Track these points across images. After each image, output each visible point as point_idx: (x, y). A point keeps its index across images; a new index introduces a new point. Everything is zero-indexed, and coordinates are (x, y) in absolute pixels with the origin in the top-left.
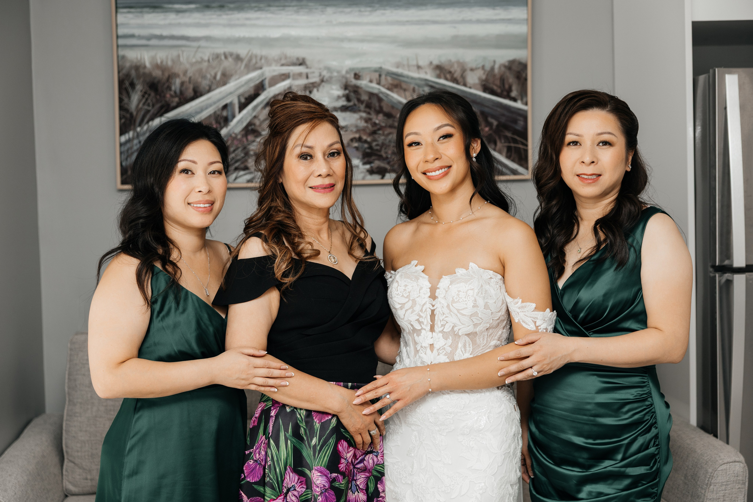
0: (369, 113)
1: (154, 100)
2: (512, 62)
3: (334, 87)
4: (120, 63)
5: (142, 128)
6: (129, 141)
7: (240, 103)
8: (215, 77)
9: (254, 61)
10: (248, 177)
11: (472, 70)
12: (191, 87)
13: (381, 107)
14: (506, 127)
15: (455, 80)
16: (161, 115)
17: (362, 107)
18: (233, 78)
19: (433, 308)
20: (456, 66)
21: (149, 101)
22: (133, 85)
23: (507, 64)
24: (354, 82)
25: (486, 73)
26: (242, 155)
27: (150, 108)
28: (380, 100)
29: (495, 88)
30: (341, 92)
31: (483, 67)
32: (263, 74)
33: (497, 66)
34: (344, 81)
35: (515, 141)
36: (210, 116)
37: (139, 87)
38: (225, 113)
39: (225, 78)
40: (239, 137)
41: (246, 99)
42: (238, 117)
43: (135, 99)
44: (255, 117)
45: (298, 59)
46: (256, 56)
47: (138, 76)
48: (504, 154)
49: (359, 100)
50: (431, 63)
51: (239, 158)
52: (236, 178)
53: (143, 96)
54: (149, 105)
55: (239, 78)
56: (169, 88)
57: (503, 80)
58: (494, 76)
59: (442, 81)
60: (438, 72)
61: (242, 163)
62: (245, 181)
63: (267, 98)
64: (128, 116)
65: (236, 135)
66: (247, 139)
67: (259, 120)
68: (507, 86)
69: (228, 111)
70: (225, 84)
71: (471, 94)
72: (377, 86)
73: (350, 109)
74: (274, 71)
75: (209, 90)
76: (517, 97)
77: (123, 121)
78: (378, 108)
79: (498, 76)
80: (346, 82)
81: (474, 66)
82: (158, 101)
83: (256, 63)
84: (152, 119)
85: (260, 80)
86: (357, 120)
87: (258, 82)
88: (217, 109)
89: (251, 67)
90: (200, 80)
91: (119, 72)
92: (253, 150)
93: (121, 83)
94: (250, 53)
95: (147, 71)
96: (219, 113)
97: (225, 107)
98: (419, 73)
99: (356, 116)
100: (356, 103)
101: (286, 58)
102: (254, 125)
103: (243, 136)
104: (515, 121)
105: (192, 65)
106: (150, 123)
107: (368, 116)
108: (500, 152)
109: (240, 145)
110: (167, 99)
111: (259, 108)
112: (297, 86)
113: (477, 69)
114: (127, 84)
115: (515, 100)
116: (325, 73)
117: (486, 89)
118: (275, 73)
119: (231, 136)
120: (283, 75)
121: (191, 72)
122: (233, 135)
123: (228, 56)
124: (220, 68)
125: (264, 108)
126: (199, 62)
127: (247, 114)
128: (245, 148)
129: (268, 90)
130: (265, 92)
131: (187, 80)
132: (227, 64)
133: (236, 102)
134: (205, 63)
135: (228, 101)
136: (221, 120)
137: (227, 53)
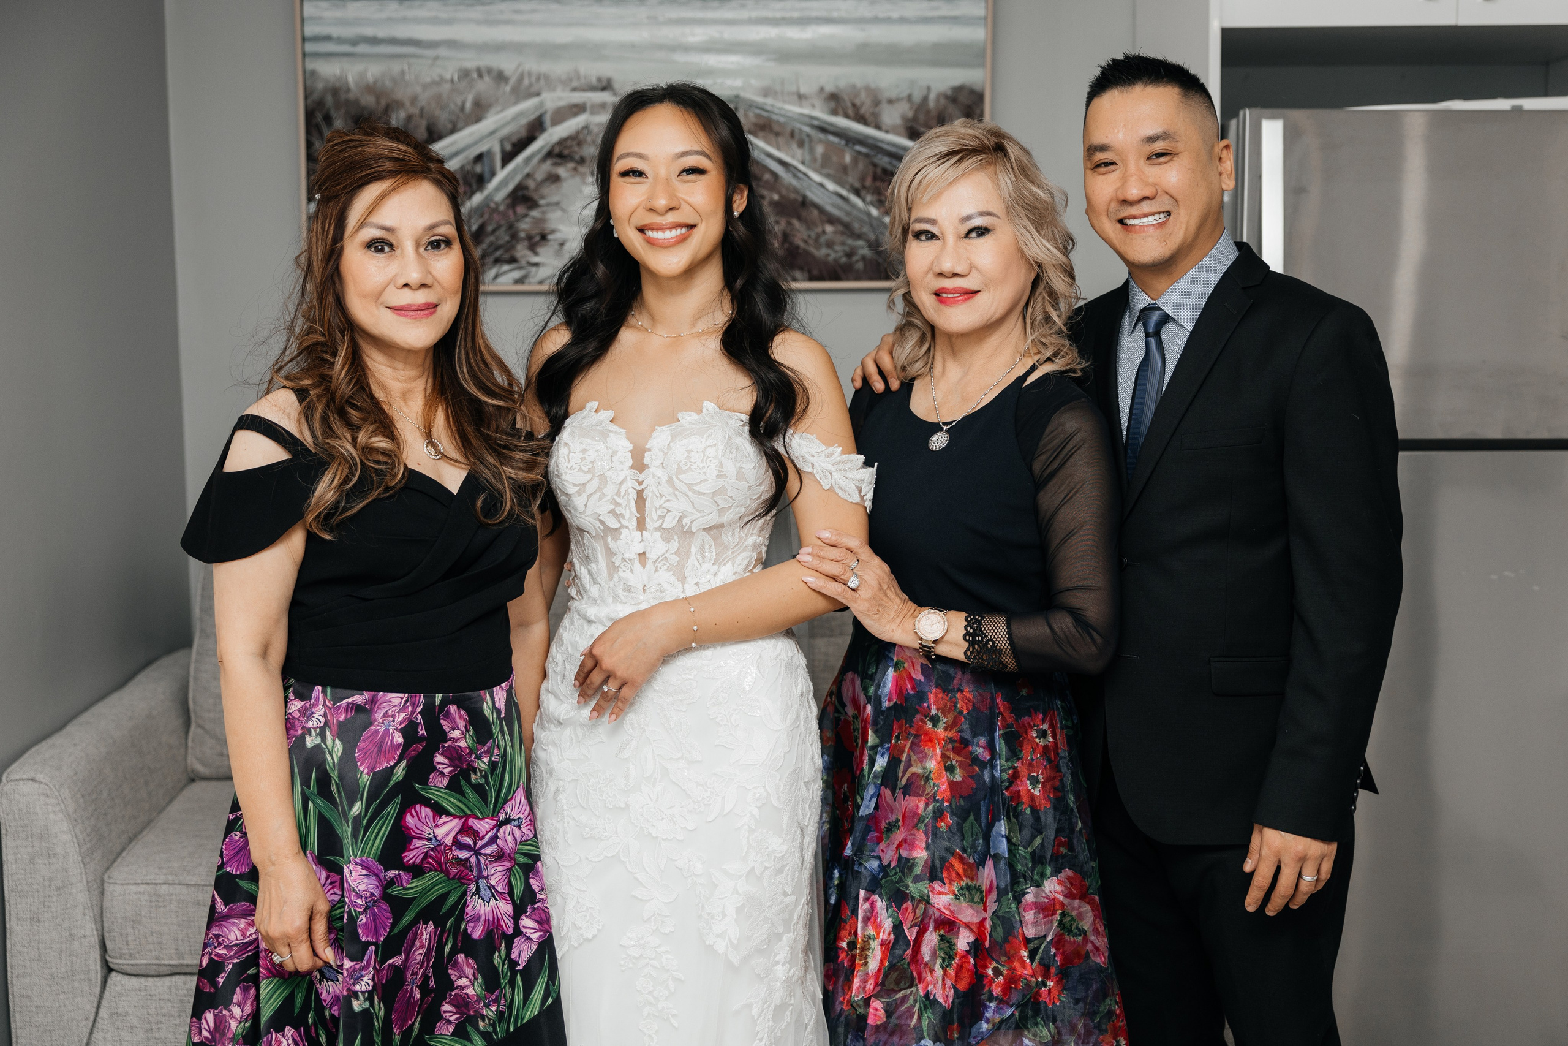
2: (959, 90)
4: (308, 83)
7: (503, 151)
8: (462, 109)
9: (526, 82)
10: (517, 274)
11: (890, 102)
12: (423, 124)
15: (861, 119)
18: (493, 111)
19: (640, 488)
20: (863, 95)
22: (328, 119)
23: (949, 93)
25: (915, 107)
26: (507, 238)
31: (909, 98)
32: (541, 104)
33: (932, 97)
38: (478, 169)
39: (479, 111)
40: (502, 208)
41: (514, 145)
42: (501, 175)
44: (528, 175)
45: (599, 80)
46: (530, 74)
47: (338, 105)
50: (822, 89)
51: (501, 242)
52: (496, 277)
55: (502, 111)
58: (928, 112)
59: (839, 120)
60: (833, 104)
61: (507, 251)
62: (511, 281)
63: (548, 143)
65: (497, 204)
66: (515, 213)
67: (535, 180)
69: (483, 165)
70: (478, 119)
71: (886, 142)
74: (560, 99)
75: (453, 130)
79: (934, 113)
81: (893, 94)
83: (531, 85)
85: (537, 114)
87: (532, 117)
88: (465, 162)
89: (521, 92)
90: (437, 112)
91: (306, 98)
92: (524, 230)
93: (309, 115)
94: (520, 70)
95: (351, 96)
96: (468, 167)
97: (479, 158)
98: (801, 106)
101: (579, 77)
102: (526, 188)
103: (508, 207)
105: (425, 87)
109: (503, 222)
111: (536, 160)
112: (599, 125)
113: (898, 100)
114: (319, 117)
118: (562, 103)
119: (488, 206)
120: (576, 106)
121: (424, 99)
122: (493, 205)
123: (484, 74)
124: (471, 93)
125: (542, 160)
126: (437, 83)
127: (514, 171)
128: (510, 227)
129: (549, 130)
130: (545, 134)
131: (417, 112)
132: (483, 86)
133: (496, 150)
134: (447, 85)
135: (484, 149)
136: (473, 179)
137: (482, 69)
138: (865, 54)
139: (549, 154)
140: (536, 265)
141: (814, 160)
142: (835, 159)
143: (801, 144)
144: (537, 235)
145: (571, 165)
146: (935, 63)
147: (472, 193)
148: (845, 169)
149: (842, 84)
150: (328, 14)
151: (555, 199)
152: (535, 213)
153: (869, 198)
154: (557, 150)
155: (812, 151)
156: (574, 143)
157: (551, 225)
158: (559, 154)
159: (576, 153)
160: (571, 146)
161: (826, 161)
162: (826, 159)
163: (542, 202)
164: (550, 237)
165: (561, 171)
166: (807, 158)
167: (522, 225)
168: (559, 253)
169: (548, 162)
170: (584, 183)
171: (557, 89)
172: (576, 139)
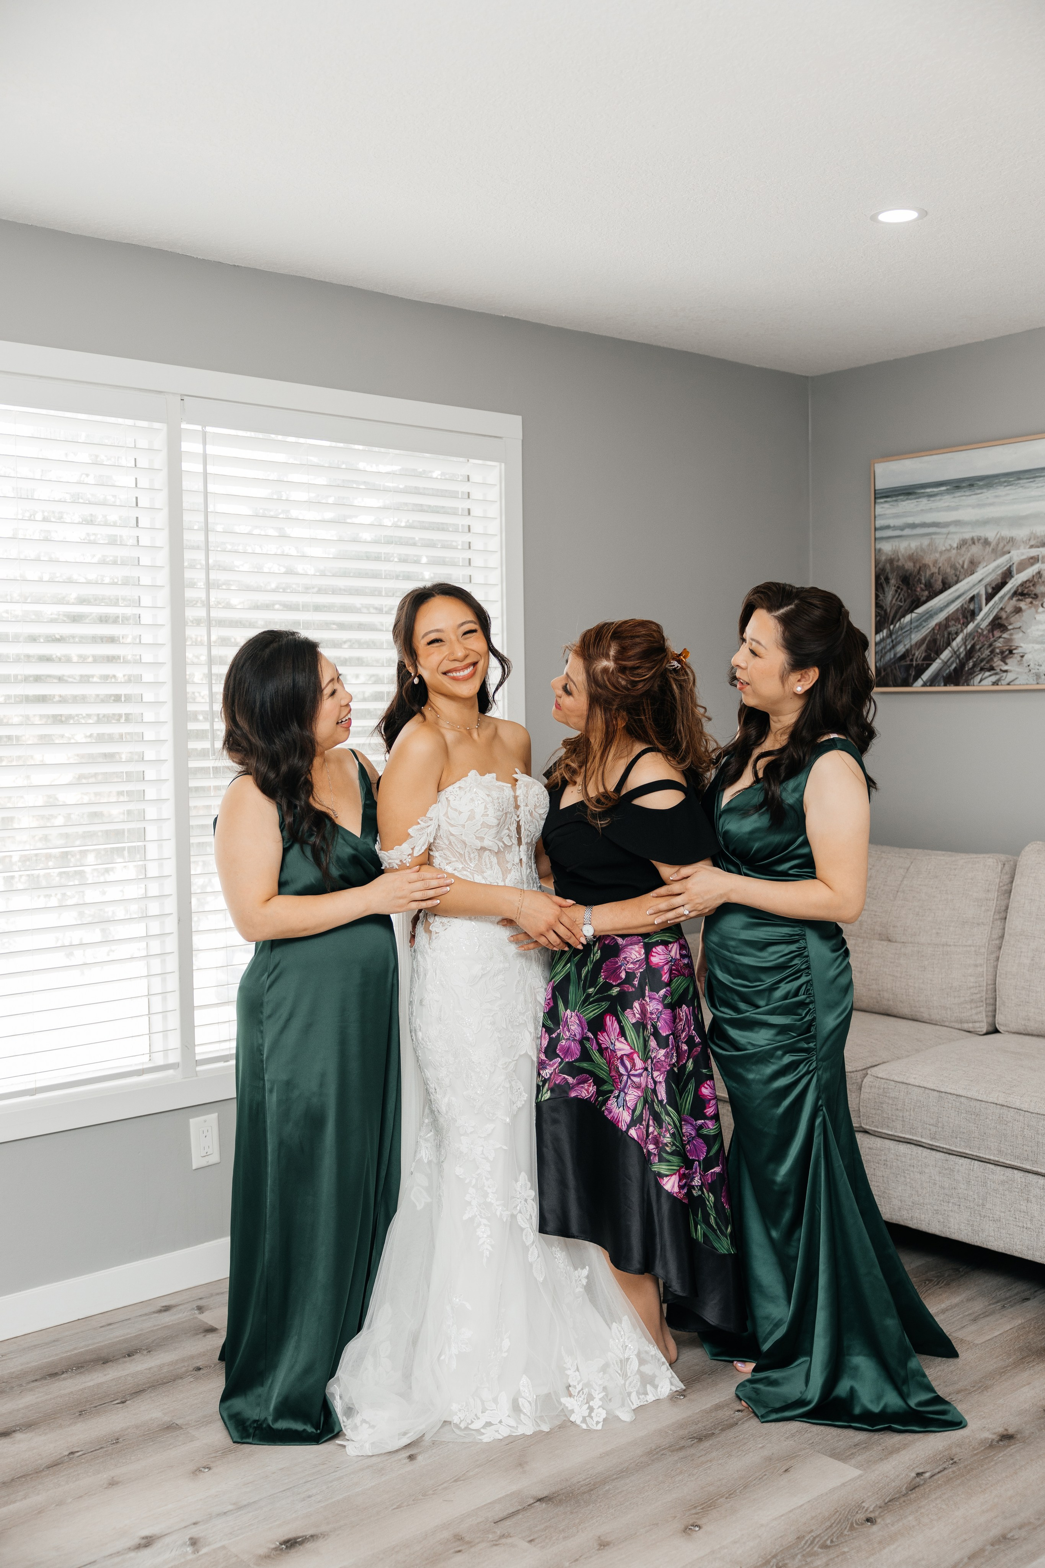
1: (906, 595)
4: (877, 557)
5: (895, 626)
6: (882, 640)
7: (986, 593)
8: (963, 567)
9: (1001, 545)
10: (994, 678)
12: (940, 578)
16: (912, 612)
18: (981, 566)
21: (901, 596)
22: (887, 580)
26: (989, 653)
27: (902, 604)
32: (1011, 559)
36: (957, 610)
37: (893, 581)
38: (972, 607)
39: (973, 565)
40: (986, 633)
41: (994, 588)
42: (985, 609)
43: (890, 594)
44: (1002, 609)
46: (1003, 538)
47: (893, 570)
51: (985, 656)
52: (981, 681)
53: (896, 591)
54: (901, 601)
55: (987, 565)
56: (919, 581)
61: (988, 662)
62: (991, 683)
63: (1015, 586)
64: (883, 613)
65: (983, 630)
66: (993, 635)
67: (1007, 612)
69: (975, 604)
70: (973, 573)
74: (1023, 554)
75: (957, 582)
77: (878, 619)
82: (909, 595)
83: (1004, 546)
84: (904, 616)
85: (1008, 566)
87: (1006, 569)
88: (964, 602)
89: (999, 552)
90: (948, 570)
91: (876, 567)
92: (999, 647)
93: (877, 577)
94: (998, 536)
95: (900, 564)
96: (966, 606)
97: (972, 599)
101: (1036, 537)
102: (1001, 618)
103: (989, 632)
105: (941, 553)
106: (902, 620)
109: (986, 643)
110: (918, 594)
111: (1007, 598)
114: (883, 579)
118: (1024, 557)
119: (977, 632)
120: (1032, 558)
121: (942, 560)
122: (980, 631)
123: (976, 542)
124: (969, 555)
125: (1011, 598)
126: (949, 550)
127: (993, 607)
128: (991, 645)
129: (1016, 577)
130: (1013, 580)
131: (937, 571)
132: (975, 549)
133: (983, 593)
134: (954, 552)
135: (975, 592)
136: (968, 614)
137: (975, 538)
139: (1015, 593)
140: (1006, 671)
144: (1007, 650)
145: (1028, 600)
147: (968, 624)
151: (1017, 625)
152: (1005, 635)
154: (1020, 591)
156: (1031, 584)
157: (1015, 644)
158: (1021, 593)
159: (1032, 591)
160: (1029, 586)
163: (1010, 627)
164: (1014, 651)
165: (1022, 605)
167: (998, 644)
168: (1020, 663)
169: (1014, 599)
170: (1037, 612)
171: (1022, 547)
172: (1033, 581)
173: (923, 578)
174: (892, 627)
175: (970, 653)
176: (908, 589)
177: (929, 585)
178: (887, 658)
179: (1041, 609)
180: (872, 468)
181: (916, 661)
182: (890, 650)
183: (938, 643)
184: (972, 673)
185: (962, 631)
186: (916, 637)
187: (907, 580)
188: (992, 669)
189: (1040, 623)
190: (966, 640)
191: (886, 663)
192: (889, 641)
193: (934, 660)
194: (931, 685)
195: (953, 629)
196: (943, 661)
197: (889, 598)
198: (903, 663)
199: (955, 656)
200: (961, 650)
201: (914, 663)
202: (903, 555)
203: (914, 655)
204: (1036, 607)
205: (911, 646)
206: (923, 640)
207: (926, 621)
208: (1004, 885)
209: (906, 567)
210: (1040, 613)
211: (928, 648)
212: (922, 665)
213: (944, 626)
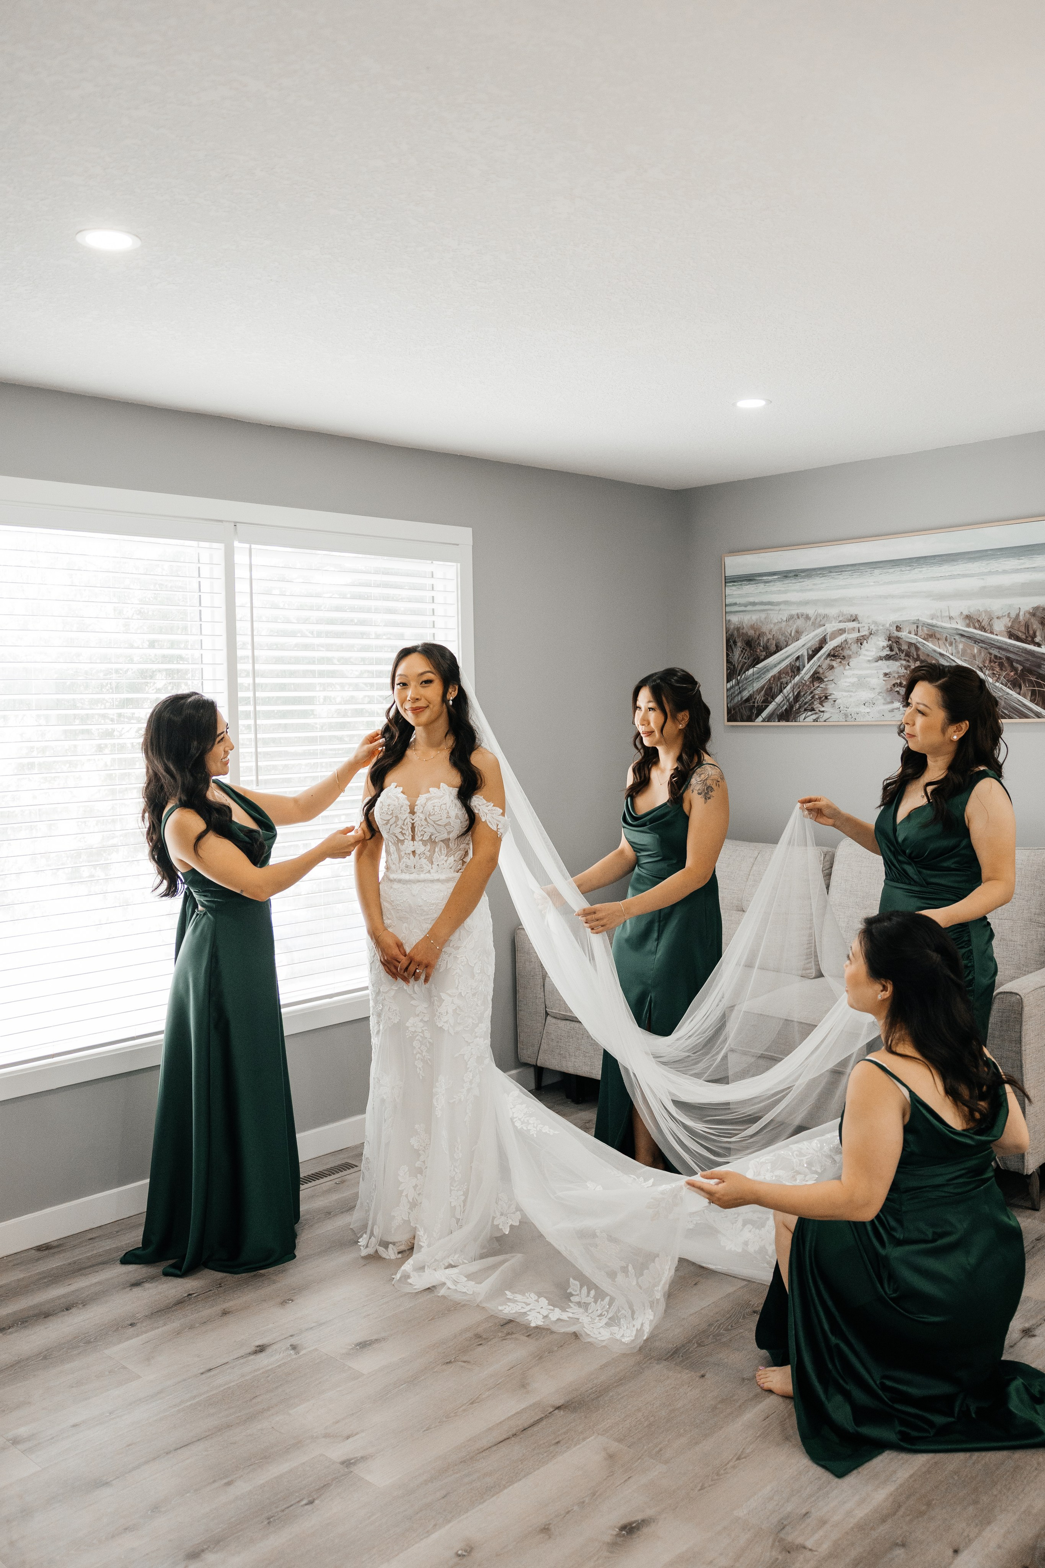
0: (908, 661)
1: (749, 654)
2: (1036, 609)
3: (880, 639)
5: (741, 677)
6: (732, 687)
7: (808, 654)
8: (791, 635)
9: (818, 620)
10: (814, 717)
11: (999, 618)
12: (774, 642)
13: (918, 655)
14: (1030, 672)
15: (983, 629)
16: (754, 667)
17: (903, 656)
18: (804, 635)
19: (413, 822)
20: (984, 615)
21: (746, 655)
22: (735, 643)
23: (1032, 611)
24: (896, 634)
25: (1012, 620)
26: (810, 698)
27: (746, 661)
28: (917, 649)
29: (1020, 634)
30: (885, 643)
31: (1009, 615)
32: (825, 630)
33: (1023, 613)
34: (888, 633)
35: (1039, 685)
36: (787, 666)
37: (739, 644)
38: (797, 664)
39: (798, 634)
40: (807, 683)
41: (814, 651)
42: (807, 666)
43: (737, 654)
44: (819, 666)
45: (852, 616)
47: (739, 636)
48: (1029, 698)
49: (900, 649)
51: (808, 700)
52: (805, 719)
53: (742, 651)
54: (745, 658)
55: (808, 634)
56: (759, 644)
57: (1027, 626)
58: (1020, 622)
59: (971, 630)
60: (968, 621)
61: (809, 705)
62: (812, 720)
63: (829, 650)
65: (806, 681)
66: (813, 685)
67: (822, 668)
68: (1031, 632)
69: (800, 662)
70: (798, 640)
71: (998, 641)
72: (916, 637)
73: (892, 657)
74: (834, 627)
75: (786, 646)
76: (1041, 642)
77: (729, 671)
78: (915, 656)
79: (1023, 623)
80: (890, 634)
81: (1000, 614)
82: (751, 655)
83: (821, 620)
84: (748, 670)
85: (823, 635)
86: (898, 667)
87: (822, 637)
88: (792, 660)
89: (817, 625)
90: (780, 637)
91: (726, 633)
93: (728, 641)
95: (744, 631)
96: (794, 664)
97: (798, 658)
98: (951, 623)
99: (898, 664)
100: (898, 652)
102: (819, 673)
103: (810, 682)
104: (1039, 666)
105: (775, 624)
106: (747, 672)
107: (908, 664)
108: (1025, 696)
109: (808, 690)
110: (758, 654)
111: (823, 658)
112: (851, 639)
113: (1002, 616)
114: (732, 642)
115: (1039, 645)
116: (872, 627)
117: (1011, 635)
118: (835, 629)
119: (802, 682)
120: (840, 630)
121: (775, 630)
122: (804, 682)
123: (800, 616)
124: (795, 626)
125: (826, 659)
126: (780, 623)
127: (813, 664)
128: (812, 692)
129: (829, 643)
130: (827, 645)
131: (772, 637)
132: (800, 622)
133: (806, 654)
134: (785, 623)
135: (800, 654)
136: (795, 669)
137: (799, 614)
138: (985, 592)
139: (829, 655)
140: (823, 712)
141: (958, 652)
142: (969, 651)
143: (951, 644)
144: (823, 696)
145: (838, 660)
146: (1023, 595)
147: (795, 677)
148: (974, 656)
149: (972, 610)
150: (735, 593)
152: (822, 686)
153: (987, 672)
154: (832, 653)
155: (956, 647)
156: (840, 649)
157: (829, 692)
158: (833, 655)
159: (841, 654)
160: (839, 651)
161: (964, 652)
162: (964, 651)
163: (825, 680)
164: (829, 697)
165: (834, 663)
166: (954, 651)
167: (817, 692)
168: (833, 706)
169: (828, 659)
170: (845, 669)
171: (833, 622)
172: (841, 647)
173: (762, 643)
174: (739, 678)
175: (797, 698)
176: (750, 650)
177: (766, 648)
178: (736, 700)
179: (847, 667)
180: (723, 560)
181: (757, 703)
182: (738, 694)
183: (773, 690)
184: (798, 712)
185: (790, 682)
186: (757, 685)
187: (750, 643)
188: (813, 709)
189: (847, 677)
190: (794, 689)
191: (735, 704)
192: (737, 688)
193: (771, 703)
194: (768, 721)
195: (784, 680)
196: (777, 703)
197: (736, 657)
198: (747, 704)
199: (785, 700)
200: (790, 695)
201: (756, 704)
202: (746, 625)
203: (756, 698)
204: (844, 666)
205: (753, 692)
206: (763, 687)
207: (765, 672)
208: (826, 870)
209: (749, 634)
210: (847, 670)
211: (766, 694)
212: (762, 706)
213: (777, 678)
